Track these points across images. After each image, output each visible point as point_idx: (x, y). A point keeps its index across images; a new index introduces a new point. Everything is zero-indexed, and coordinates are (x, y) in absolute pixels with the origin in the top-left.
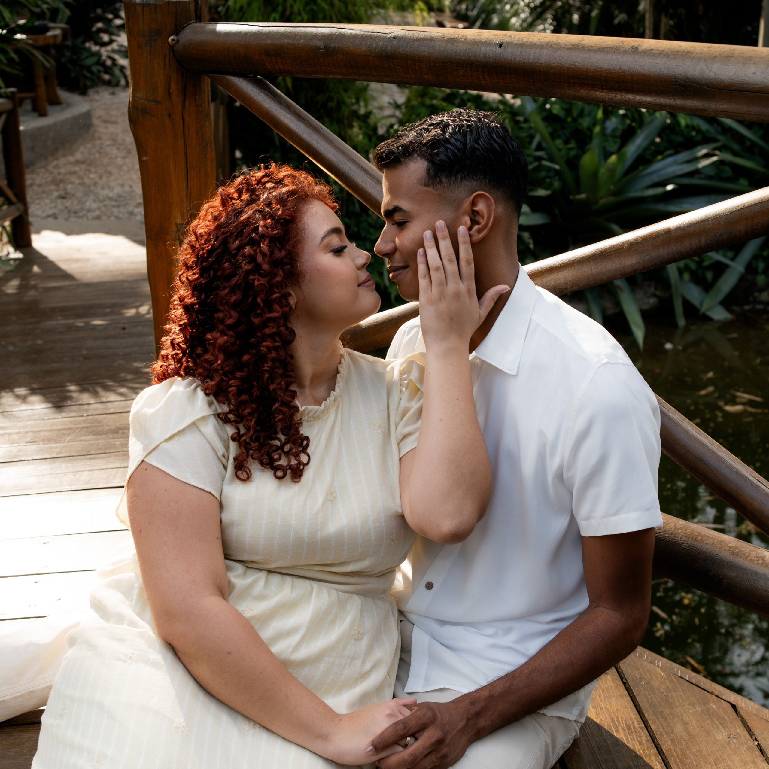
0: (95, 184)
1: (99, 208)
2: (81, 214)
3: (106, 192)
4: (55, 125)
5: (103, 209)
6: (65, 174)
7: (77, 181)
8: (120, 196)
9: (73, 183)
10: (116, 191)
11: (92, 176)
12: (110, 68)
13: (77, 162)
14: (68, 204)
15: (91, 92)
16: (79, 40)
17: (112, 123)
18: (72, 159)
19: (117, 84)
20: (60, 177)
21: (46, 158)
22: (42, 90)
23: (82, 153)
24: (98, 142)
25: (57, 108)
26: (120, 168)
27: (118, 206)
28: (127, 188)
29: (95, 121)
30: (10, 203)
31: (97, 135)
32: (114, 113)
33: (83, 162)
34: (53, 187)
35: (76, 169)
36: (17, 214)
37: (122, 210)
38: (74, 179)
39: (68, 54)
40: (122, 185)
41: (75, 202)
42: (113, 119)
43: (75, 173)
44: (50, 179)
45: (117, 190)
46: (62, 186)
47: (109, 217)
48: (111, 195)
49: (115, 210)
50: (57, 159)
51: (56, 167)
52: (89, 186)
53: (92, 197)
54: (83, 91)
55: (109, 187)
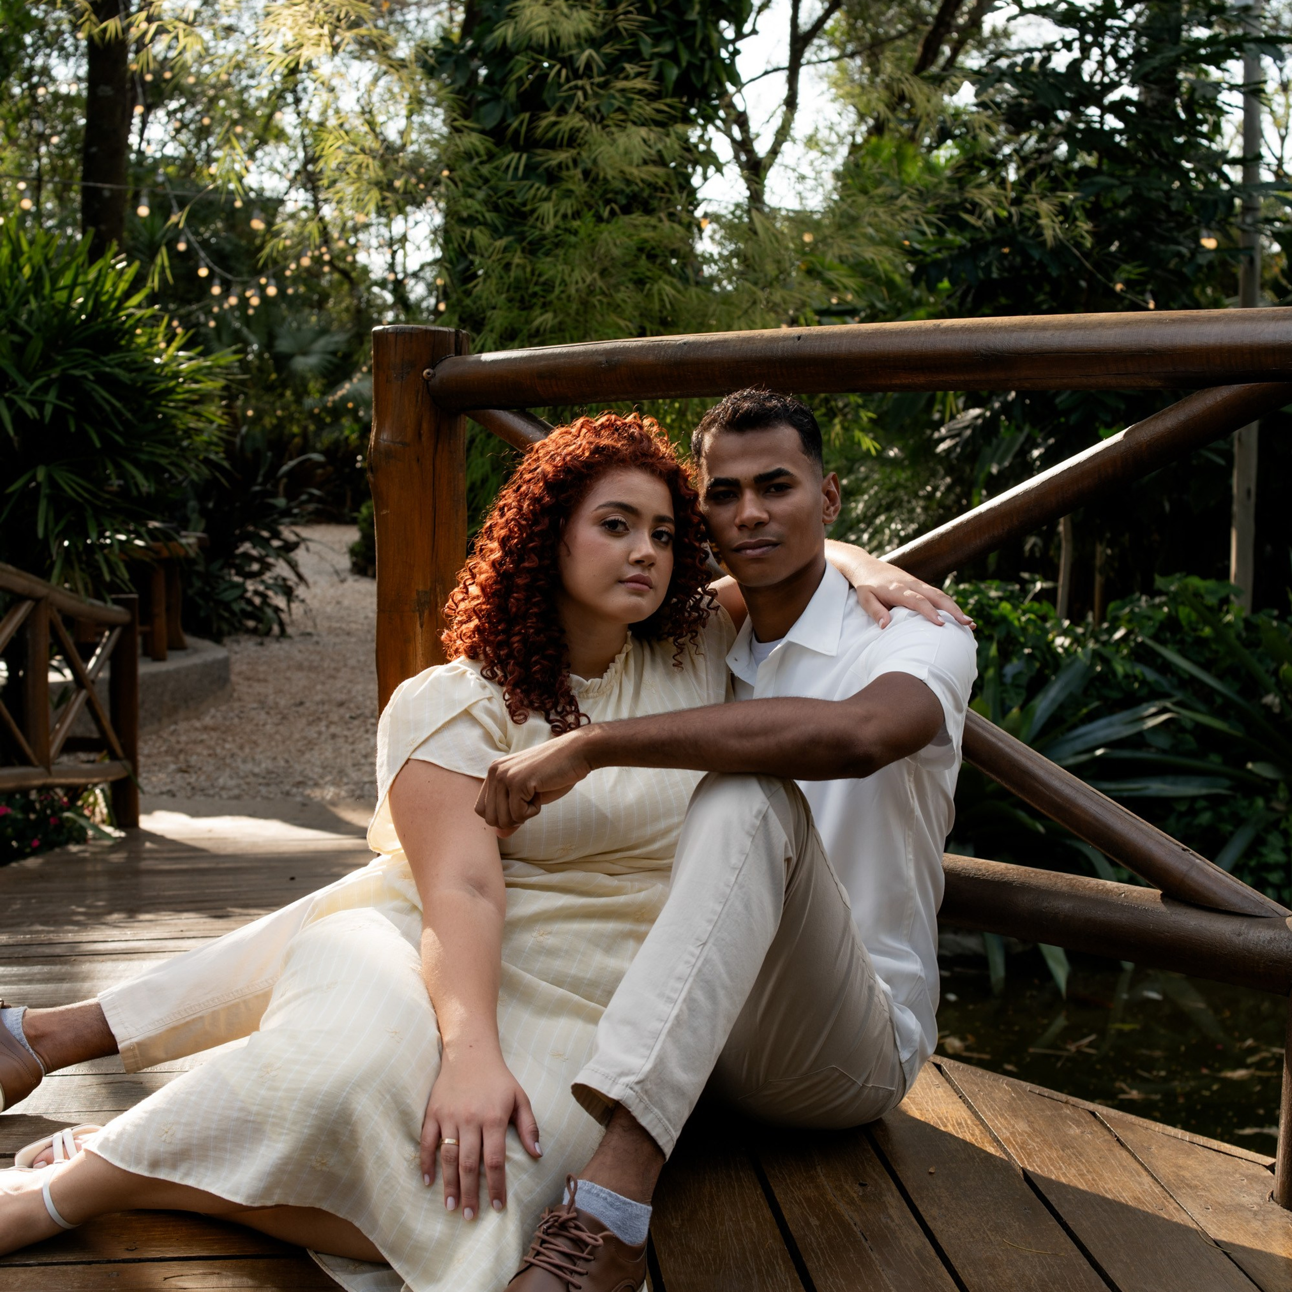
0: (233, 755)
1: (238, 786)
2: (211, 792)
3: (249, 766)
4: (177, 671)
5: (245, 787)
6: (187, 743)
7: (205, 752)
8: (270, 772)
9: (199, 754)
10: (263, 766)
11: (227, 746)
12: (260, 609)
13: (206, 728)
14: (193, 779)
15: (227, 640)
16: (216, 566)
17: (259, 681)
18: (198, 724)
19: (268, 633)
20: (178, 747)
21: (160, 720)
22: (161, 623)
23: (213, 717)
24: (236, 705)
25: (181, 653)
26: (271, 737)
27: (268, 785)
28: (282, 763)
29: (234, 678)
30: (113, 756)
31: (235, 695)
32: (262, 669)
33: (214, 729)
34: (169, 759)
35: (205, 737)
36: (122, 775)
37: (272, 788)
38: (199, 748)
39: (198, 584)
40: (275, 759)
41: (203, 778)
42: (261, 676)
43: (202, 741)
44: (163, 749)
45: (266, 764)
46: (182, 757)
47: (254, 797)
48: (257, 770)
49: (263, 790)
50: (176, 723)
51: (173, 733)
52: (224, 759)
53: (228, 771)
54: (217, 638)
55: (253, 759)
